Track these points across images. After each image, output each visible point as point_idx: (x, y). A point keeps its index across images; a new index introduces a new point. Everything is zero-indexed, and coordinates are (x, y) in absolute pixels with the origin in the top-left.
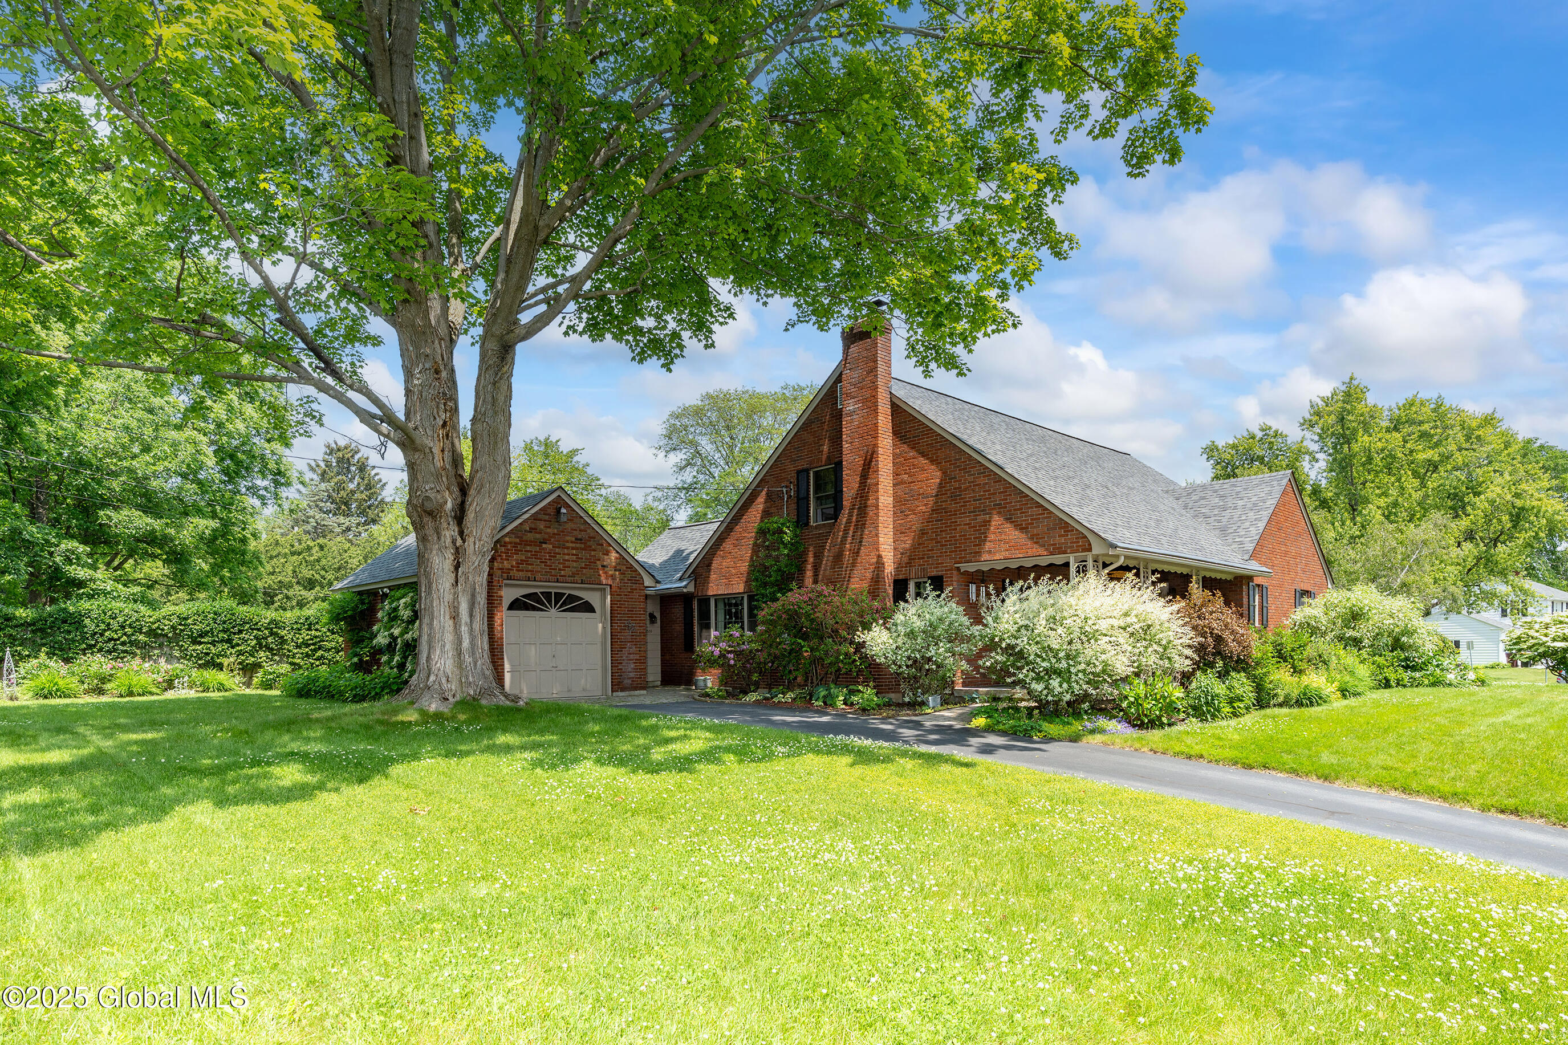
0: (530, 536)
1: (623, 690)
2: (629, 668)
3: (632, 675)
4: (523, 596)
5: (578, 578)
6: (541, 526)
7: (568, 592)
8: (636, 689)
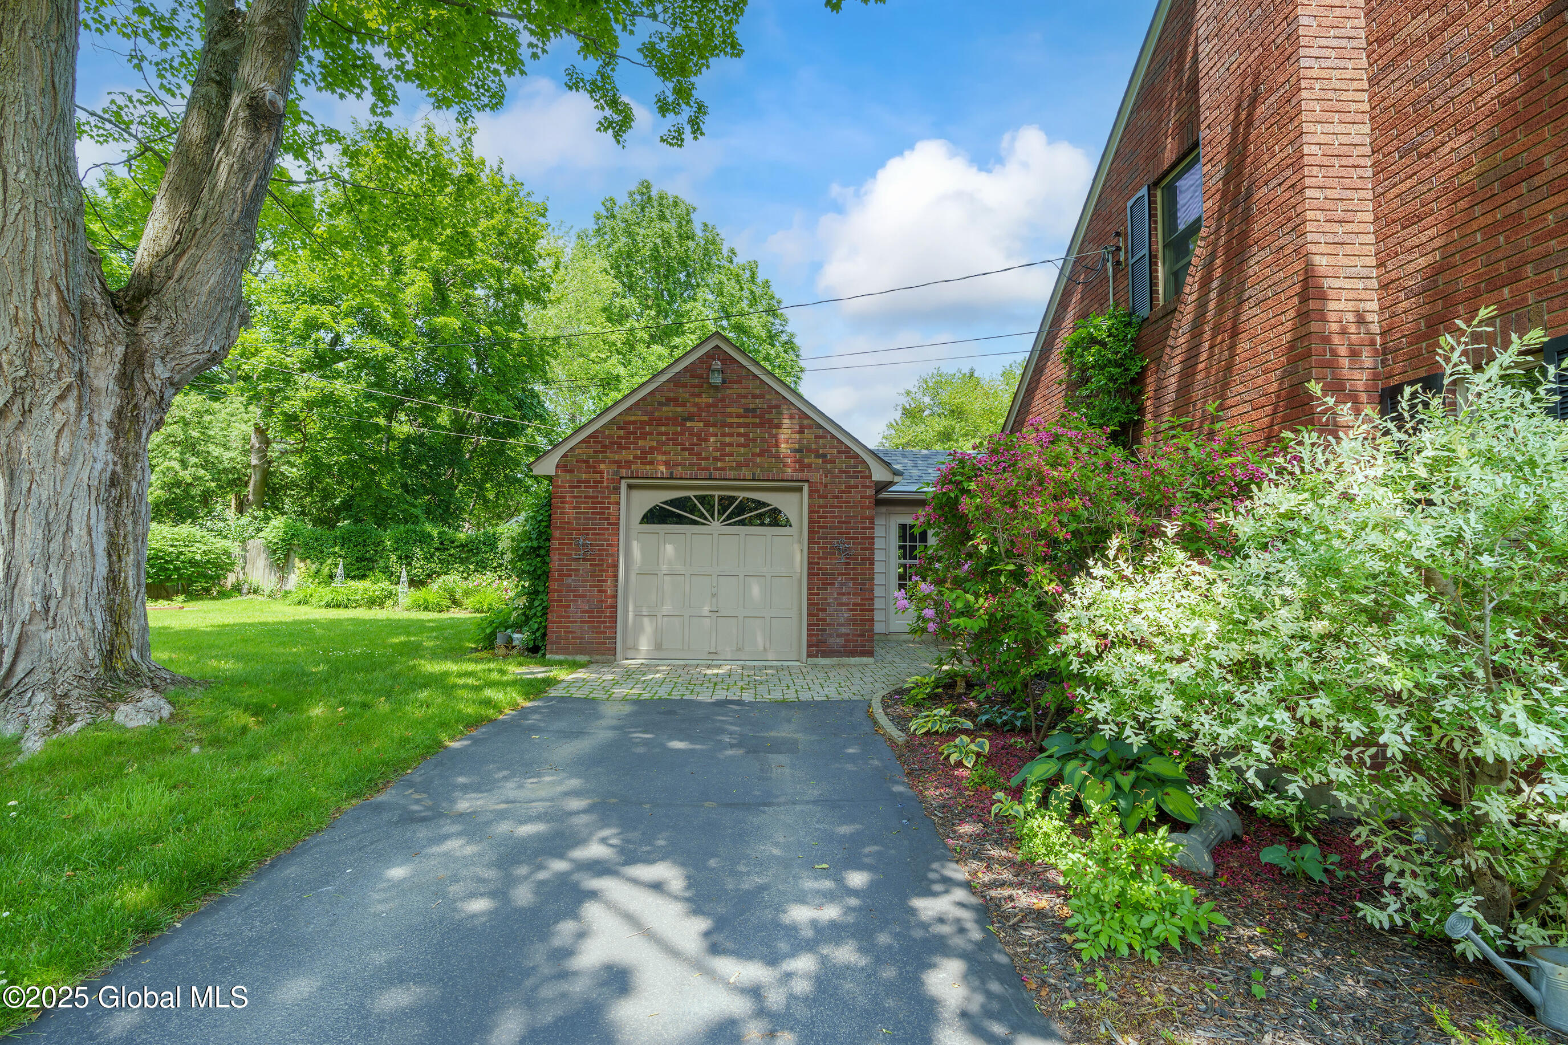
0: (667, 411)
1: (827, 654)
2: (840, 619)
3: (843, 630)
4: (665, 503)
5: (745, 472)
6: (683, 394)
7: (742, 495)
8: (853, 653)
